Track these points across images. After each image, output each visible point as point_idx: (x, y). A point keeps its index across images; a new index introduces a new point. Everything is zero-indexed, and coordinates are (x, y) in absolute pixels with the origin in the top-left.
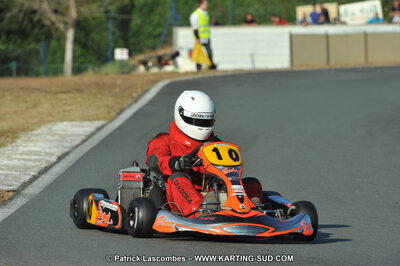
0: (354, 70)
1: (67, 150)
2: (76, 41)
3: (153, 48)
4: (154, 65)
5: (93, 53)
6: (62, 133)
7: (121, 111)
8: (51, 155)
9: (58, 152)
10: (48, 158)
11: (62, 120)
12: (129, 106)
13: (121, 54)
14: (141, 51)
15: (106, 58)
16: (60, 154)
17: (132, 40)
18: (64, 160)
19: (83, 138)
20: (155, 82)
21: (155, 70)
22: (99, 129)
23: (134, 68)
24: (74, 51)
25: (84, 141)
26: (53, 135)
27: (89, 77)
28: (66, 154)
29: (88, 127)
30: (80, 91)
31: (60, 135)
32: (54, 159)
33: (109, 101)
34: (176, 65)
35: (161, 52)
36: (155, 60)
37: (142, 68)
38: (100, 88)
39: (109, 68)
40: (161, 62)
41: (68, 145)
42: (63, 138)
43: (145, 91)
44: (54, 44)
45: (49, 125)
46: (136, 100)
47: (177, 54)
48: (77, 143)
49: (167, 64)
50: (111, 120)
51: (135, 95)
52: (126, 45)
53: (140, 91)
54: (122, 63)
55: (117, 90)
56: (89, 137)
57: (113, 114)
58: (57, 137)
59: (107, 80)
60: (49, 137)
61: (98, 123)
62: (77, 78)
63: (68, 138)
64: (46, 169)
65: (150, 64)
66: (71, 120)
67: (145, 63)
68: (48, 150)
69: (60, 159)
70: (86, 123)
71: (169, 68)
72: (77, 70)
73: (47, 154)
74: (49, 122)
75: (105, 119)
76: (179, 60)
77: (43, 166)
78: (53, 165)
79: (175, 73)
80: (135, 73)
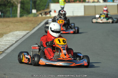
1: (18, 39)
2: (21, 7)
3: (44, 9)
4: (44, 14)
5: (26, 11)
6: (17, 34)
7: (34, 28)
8: (14, 41)
9: (15, 40)
10: (12, 42)
11: (16, 31)
12: (36, 27)
13: (34, 11)
14: (40, 10)
15: (29, 12)
17: (37, 7)
18: (17, 42)
19: (23, 36)
20: (44, 19)
21: (44, 16)
22: (27, 33)
23: (38, 15)
24: (20, 10)
25: (23, 37)
26: (14, 35)
27: (25, 18)
28: (17, 41)
29: (24, 33)
30: (22, 22)
32: (14, 42)
33: (30, 25)
34: (50, 14)
35: (46, 11)
36: (44, 13)
37: (40, 15)
38: (28, 21)
39: (30, 15)
40: (46, 14)
41: (18, 38)
42: (17, 36)
43: (41, 22)
44: (14, 8)
45: (13, 32)
46: (38, 25)
47: (51, 11)
49: (48, 14)
50: (31, 31)
51: (38, 23)
52: (35, 9)
53: (40, 22)
54: (34, 14)
55: (33, 22)
56: (24, 36)
57: (32, 29)
58: (15, 36)
59: (30, 19)
60: (13, 36)
61: (27, 32)
62: (21, 18)
63: (18, 36)
65: (43, 14)
66: (19, 31)
67: (41, 14)
68: (12, 39)
69: (16, 42)
70: (24, 32)
71: (48, 15)
72: (21, 16)
73: (12, 41)
74: (13, 31)
75: (29, 30)
76: (51, 13)
77: (11, 44)
78: (14, 44)
79: (50, 17)
80: (38, 17)
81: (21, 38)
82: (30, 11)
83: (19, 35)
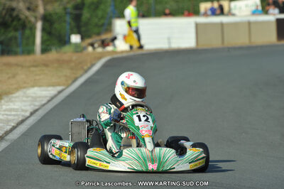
0: (241, 48)
1: (37, 108)
2: (44, 30)
3: (99, 34)
4: (99, 46)
5: (56, 39)
6: (34, 95)
7: (75, 80)
8: (26, 111)
9: (30, 109)
10: (23, 113)
11: (33, 86)
12: (81, 76)
13: (75, 39)
14: (89, 37)
15: (64, 41)
16: (32, 111)
17: (83, 29)
18: (35, 115)
19: (48, 99)
20: (100, 58)
21: (100, 50)
22: (60, 92)
23: (85, 48)
24: (42, 37)
25: (49, 101)
26: (27, 97)
27: (53, 55)
28: (35, 111)
29: (51, 91)
30: (46, 65)
31: (32, 97)
32: (28, 114)
33: (67, 72)
34: (114, 46)
35: (104, 37)
36: (100, 43)
37: (90, 49)
38: (61, 63)
39: (67, 48)
40: (104, 44)
41: (38, 104)
42: (35, 99)
43: (93, 65)
44: (27, 32)
45: (25, 90)
46: (86, 71)
47: (115, 39)
48: (43, 102)
49: (108, 45)
50: (68, 86)
51: (85, 68)
52: (79, 32)
53: (89, 65)
54: (76, 45)
55: (73, 64)
56: (52, 98)
57: (70, 82)
58: (29, 99)
59: (66, 57)
60: (25, 99)
61: (59, 88)
62: (45, 57)
63: (38, 99)
64: (22, 121)
65: (96, 45)
66: (40, 86)
67: (92, 45)
68: (23, 108)
69: (32, 114)
70: (50, 88)
71: (110, 48)
72: (44, 51)
73: (23, 110)
74: (24, 88)
75: (63, 85)
76: (117, 42)
77: (20, 119)
78: (27, 118)
79: (114, 52)
80: (85, 52)
81: (44, 105)
82: (67, 39)
83: (40, 97)
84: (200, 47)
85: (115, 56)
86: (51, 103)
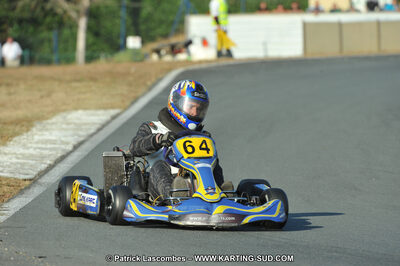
0: (367, 58)
1: (82, 139)
2: (89, 29)
3: (166, 36)
4: (167, 53)
5: (105, 41)
6: (77, 121)
7: (136, 100)
8: (67, 143)
9: (73, 141)
10: (63, 147)
11: (76, 109)
12: (144, 95)
13: (133, 42)
14: (153, 39)
15: (118, 46)
16: (75, 143)
17: (143, 27)
18: (79, 149)
19: (98, 126)
20: (169, 70)
21: (168, 58)
22: (114, 118)
23: (146, 56)
24: (87, 40)
25: (99, 130)
26: (68, 124)
27: (102, 64)
28: (81, 144)
29: (102, 116)
30: (93, 79)
31: (75, 124)
32: (70, 148)
33: (123, 89)
34: (189, 53)
35: (174, 40)
36: (168, 49)
37: (155, 57)
38: (114, 77)
39: (121, 56)
40: (174, 50)
41: (83, 134)
42: (78, 127)
43: (160, 80)
44: (66, 32)
45: (64, 114)
46: (150, 89)
47: (190, 43)
48: (92, 131)
49: (180, 52)
50: (126, 109)
51: (149, 83)
52: (137, 33)
53: (153, 80)
54: (135, 52)
55: (131, 79)
56: (104, 126)
57: (128, 103)
58: (72, 126)
59: (120, 68)
60: (64, 126)
61: (113, 112)
62: (91, 67)
63: (83, 127)
64: (62, 158)
65: (163, 52)
66: (85, 109)
67: (158, 51)
68: (63, 139)
69: (75, 148)
70: (101, 112)
71: (182, 57)
72: (89, 59)
73: (63, 143)
74: (64, 111)
75: (119, 107)
76: (192, 48)
77: (59, 155)
78: (69, 153)
79: (188, 62)
80: (148, 61)
81: (92, 135)
82: (121, 41)
83: (85, 124)
84: (309, 57)
85: (191, 67)
86: (102, 132)
